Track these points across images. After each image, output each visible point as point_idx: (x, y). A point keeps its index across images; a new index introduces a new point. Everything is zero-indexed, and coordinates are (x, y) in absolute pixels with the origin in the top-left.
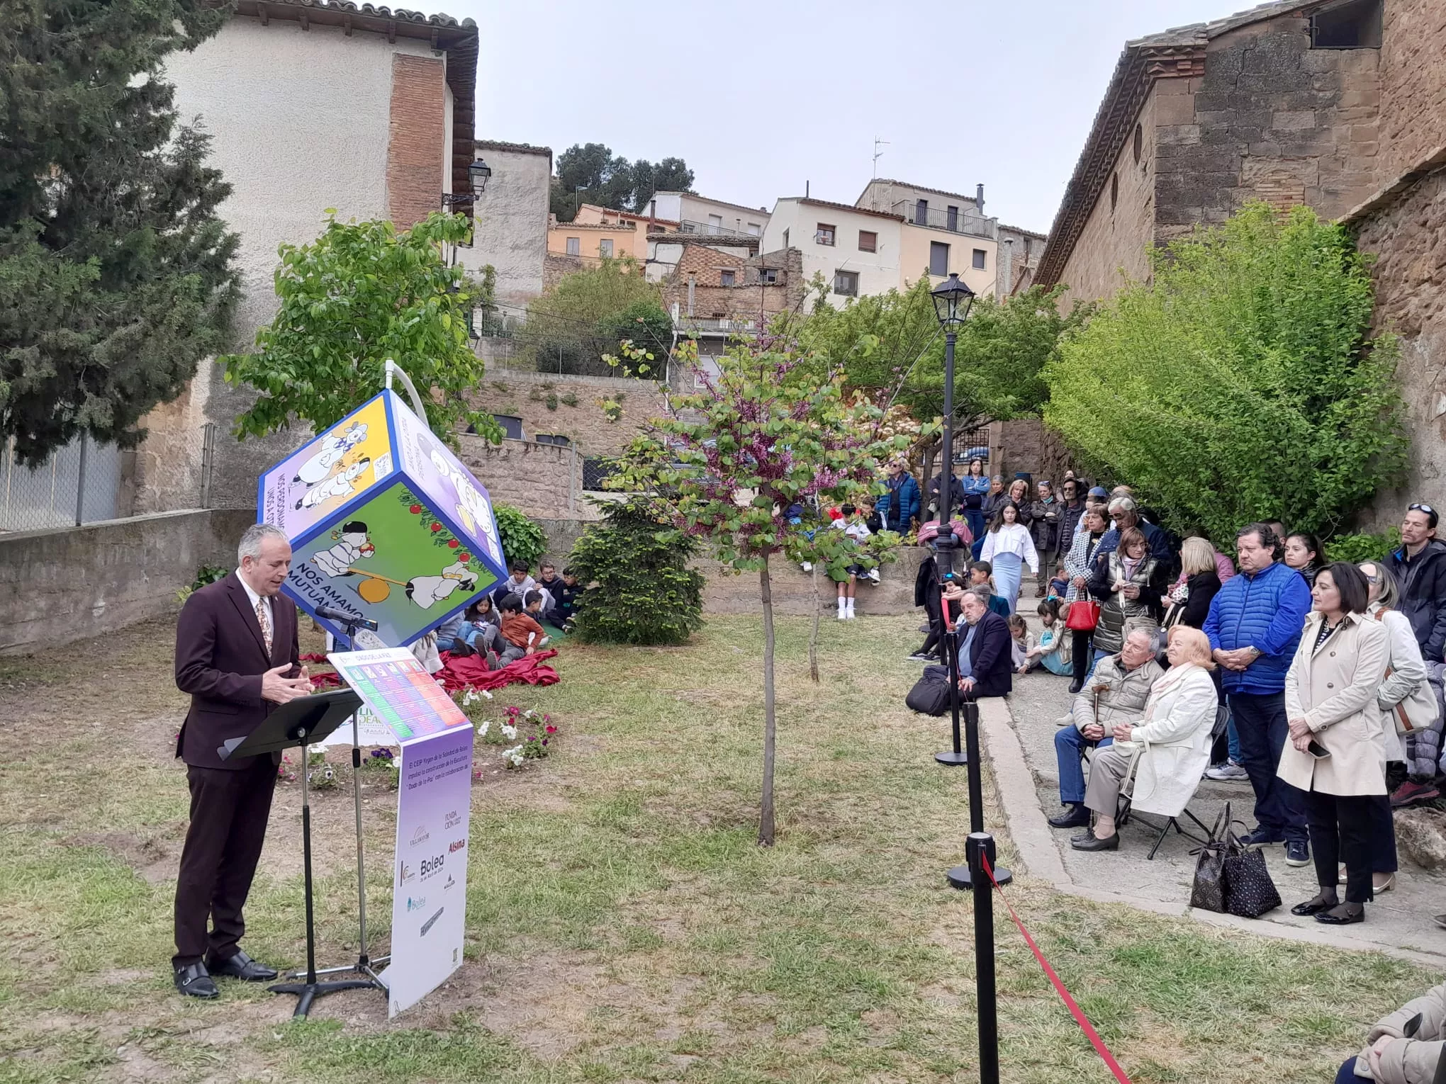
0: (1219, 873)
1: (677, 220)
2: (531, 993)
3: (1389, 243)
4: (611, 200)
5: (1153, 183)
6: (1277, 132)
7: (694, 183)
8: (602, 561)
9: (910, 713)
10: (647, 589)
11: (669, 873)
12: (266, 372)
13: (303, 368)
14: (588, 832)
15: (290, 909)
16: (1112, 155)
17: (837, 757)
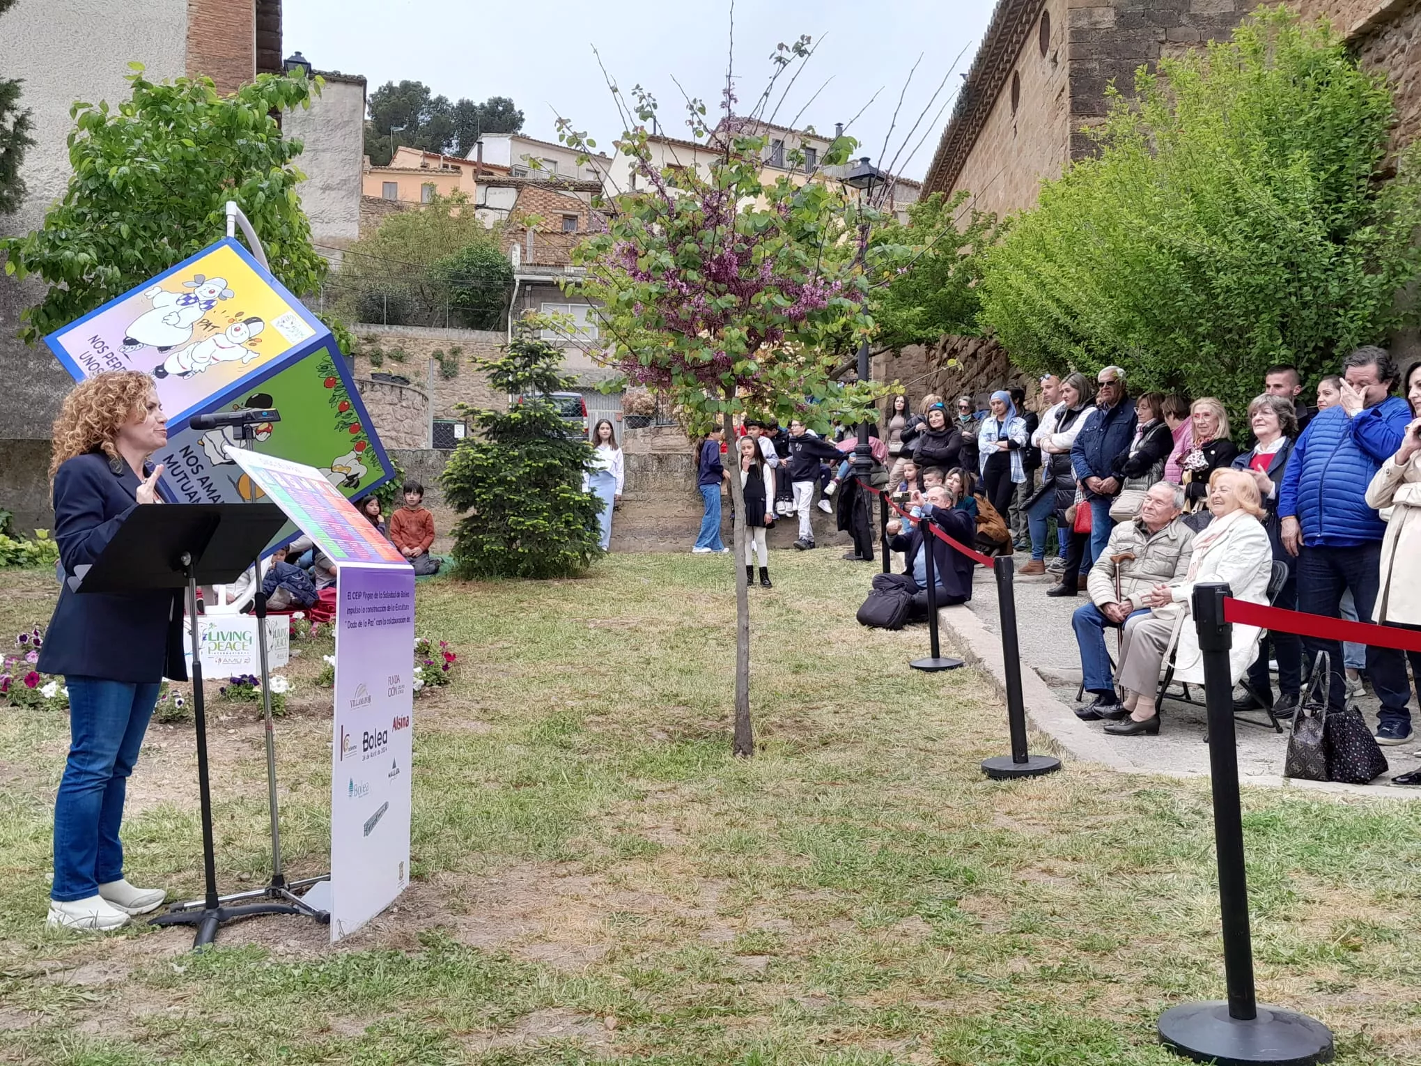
0: (1320, 733)
1: (507, 165)
2: (511, 908)
3: (1401, 57)
4: (432, 142)
5: (1067, 71)
6: (1195, 15)
7: (524, 125)
8: (482, 480)
9: (865, 629)
10: (539, 511)
11: (642, 784)
12: (58, 252)
13: (105, 251)
14: (523, 751)
15: (153, 845)
16: (1013, 52)
17: (797, 669)
